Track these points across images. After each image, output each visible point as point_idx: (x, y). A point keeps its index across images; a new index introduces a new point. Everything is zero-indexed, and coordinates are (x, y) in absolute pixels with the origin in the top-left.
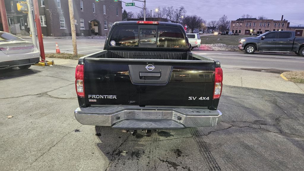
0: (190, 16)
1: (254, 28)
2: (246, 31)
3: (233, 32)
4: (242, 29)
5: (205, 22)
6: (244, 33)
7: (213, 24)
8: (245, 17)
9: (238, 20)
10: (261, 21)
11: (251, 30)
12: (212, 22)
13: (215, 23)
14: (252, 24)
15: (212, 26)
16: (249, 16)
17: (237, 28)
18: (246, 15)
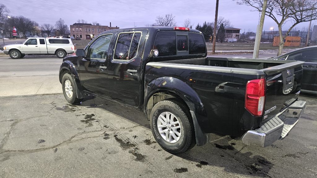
0: (15, 17)
1: (94, 33)
2: (87, 35)
3: (74, 37)
4: (82, 33)
5: (37, 25)
6: (85, 38)
7: (47, 28)
8: (81, 22)
9: (74, 24)
10: (98, 27)
11: (92, 36)
12: (46, 26)
13: (49, 27)
14: (91, 30)
15: (46, 29)
16: (84, 21)
17: (77, 32)
18: (81, 20)
